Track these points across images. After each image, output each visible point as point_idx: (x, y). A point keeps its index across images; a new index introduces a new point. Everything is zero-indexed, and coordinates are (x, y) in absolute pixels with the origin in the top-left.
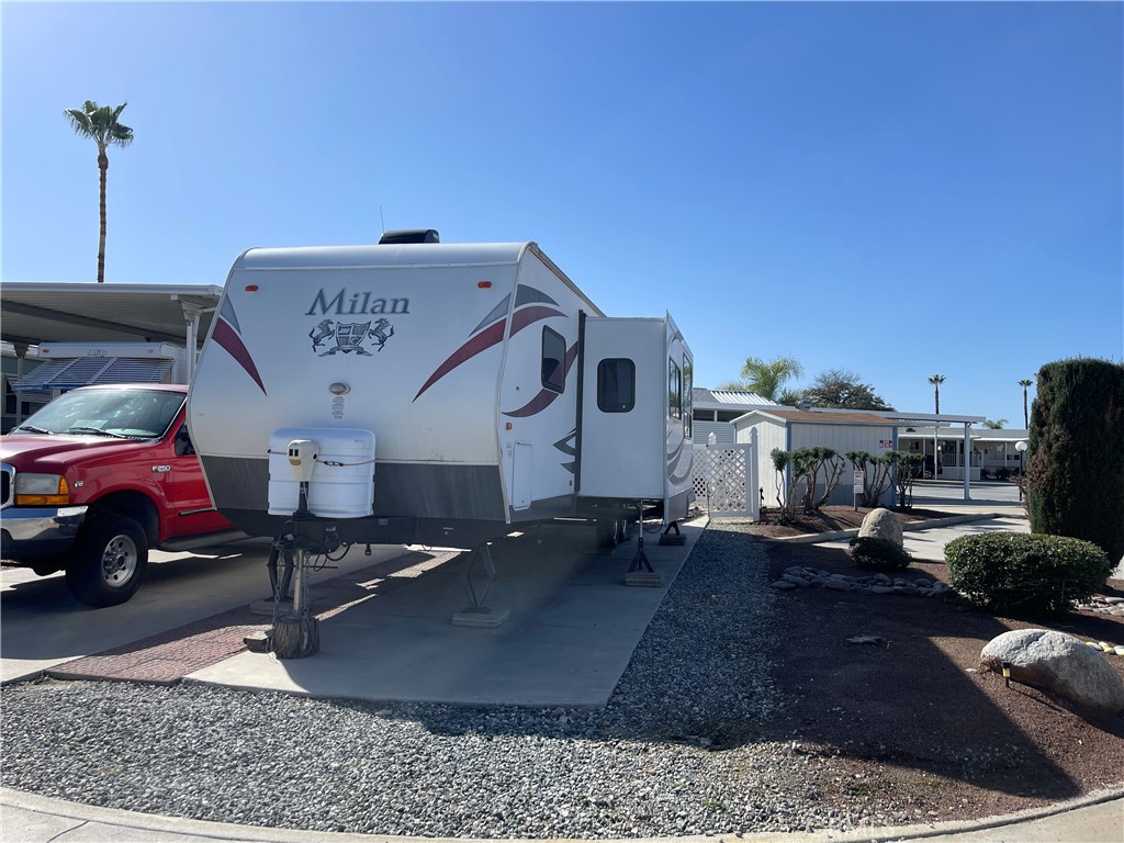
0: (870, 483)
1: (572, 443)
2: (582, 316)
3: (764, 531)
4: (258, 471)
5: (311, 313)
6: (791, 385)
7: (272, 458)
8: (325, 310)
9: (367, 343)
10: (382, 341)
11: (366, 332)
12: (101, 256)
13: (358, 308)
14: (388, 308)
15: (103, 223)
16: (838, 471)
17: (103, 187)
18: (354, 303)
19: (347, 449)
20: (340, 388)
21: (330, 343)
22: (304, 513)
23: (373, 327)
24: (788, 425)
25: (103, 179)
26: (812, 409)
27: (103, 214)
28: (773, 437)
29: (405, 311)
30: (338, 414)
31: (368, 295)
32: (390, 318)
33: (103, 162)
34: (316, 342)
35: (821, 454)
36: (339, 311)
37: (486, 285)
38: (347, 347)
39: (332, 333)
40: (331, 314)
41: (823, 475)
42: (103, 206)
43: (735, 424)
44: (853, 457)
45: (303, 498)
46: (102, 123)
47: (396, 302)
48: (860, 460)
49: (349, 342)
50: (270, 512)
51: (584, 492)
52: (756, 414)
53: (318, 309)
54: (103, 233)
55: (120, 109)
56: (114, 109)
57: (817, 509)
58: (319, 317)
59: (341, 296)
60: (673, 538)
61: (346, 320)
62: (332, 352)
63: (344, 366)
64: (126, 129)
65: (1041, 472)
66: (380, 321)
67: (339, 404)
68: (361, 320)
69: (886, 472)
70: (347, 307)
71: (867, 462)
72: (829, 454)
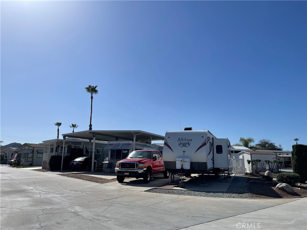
0: (270, 167)
1: (213, 159)
2: (213, 138)
3: (247, 176)
4: (174, 163)
5: (178, 141)
6: (252, 144)
7: (176, 161)
9: (187, 145)
10: (189, 145)
12: (91, 118)
13: (185, 140)
14: (189, 140)
15: (92, 111)
16: (263, 164)
17: (92, 103)
18: (184, 140)
19: (187, 160)
20: (184, 152)
21: (182, 145)
22: (182, 169)
23: (187, 143)
24: (251, 154)
25: (92, 101)
26: (257, 150)
27: (92, 109)
28: (247, 157)
29: (192, 141)
30: (184, 155)
31: (186, 139)
32: (189, 142)
33: (92, 98)
34: (180, 145)
35: (258, 161)
36: (182, 141)
37: (203, 137)
39: (182, 144)
40: (181, 141)
41: (259, 165)
42: (92, 107)
43: (239, 154)
44: (266, 161)
45: (182, 166)
46: (92, 90)
47: (190, 139)
48: (268, 162)
49: (184, 145)
50: (177, 168)
51: (215, 167)
52: (243, 152)
53: (179, 140)
54: (91, 113)
55: (96, 87)
56: (95, 87)
57: (258, 173)
58: (179, 142)
59: (182, 138)
60: (229, 177)
61: (183, 142)
62: (182, 147)
63: (184, 148)
64: (97, 90)
66: (188, 142)
67: (184, 154)
68: (186, 142)
69: (274, 164)
70: (183, 140)
71: (270, 163)
72: (260, 161)
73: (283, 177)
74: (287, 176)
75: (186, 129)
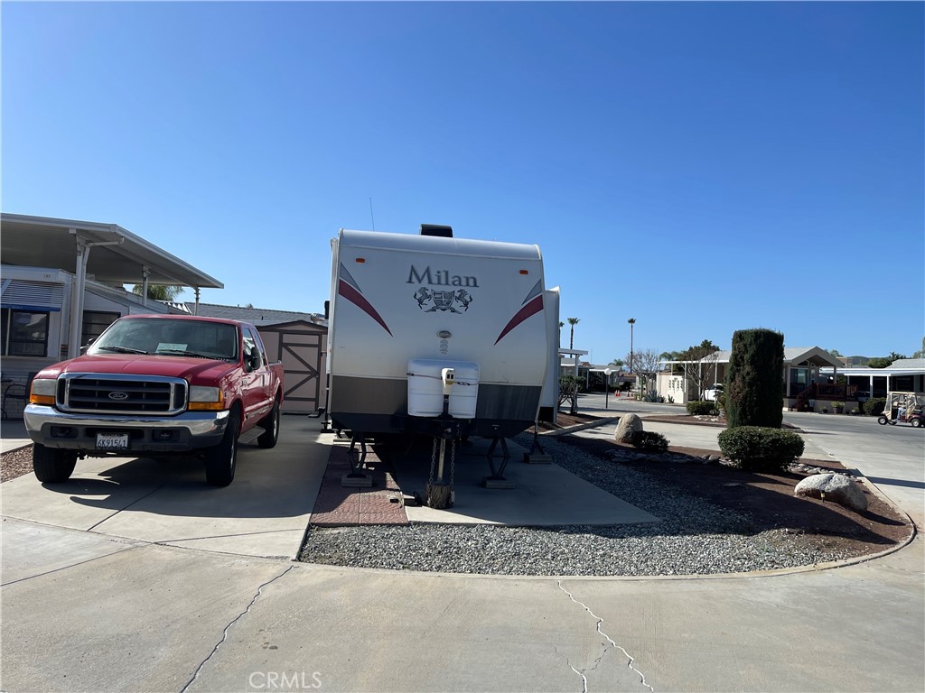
4: (401, 388)
5: (410, 281)
7: (411, 380)
8: (420, 281)
9: (456, 305)
10: (466, 304)
11: (454, 298)
13: (443, 281)
14: (464, 282)
18: (439, 278)
20: (445, 334)
22: (446, 416)
23: (457, 294)
29: (475, 285)
30: (444, 351)
31: (447, 273)
32: (466, 289)
34: (420, 302)
36: (430, 282)
37: (525, 272)
38: (443, 307)
39: (429, 297)
40: (425, 284)
45: (446, 405)
47: (467, 279)
49: (443, 303)
50: (410, 413)
53: (414, 279)
58: (416, 286)
59: (428, 271)
61: (437, 288)
62: (433, 310)
63: (443, 319)
65: (738, 393)
66: (461, 291)
67: (445, 345)
68: (449, 289)
70: (435, 280)
73: (759, 443)
74: (774, 441)
75: (427, 230)
